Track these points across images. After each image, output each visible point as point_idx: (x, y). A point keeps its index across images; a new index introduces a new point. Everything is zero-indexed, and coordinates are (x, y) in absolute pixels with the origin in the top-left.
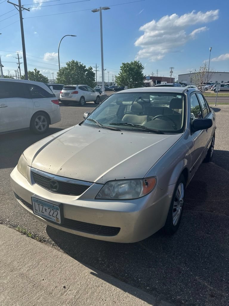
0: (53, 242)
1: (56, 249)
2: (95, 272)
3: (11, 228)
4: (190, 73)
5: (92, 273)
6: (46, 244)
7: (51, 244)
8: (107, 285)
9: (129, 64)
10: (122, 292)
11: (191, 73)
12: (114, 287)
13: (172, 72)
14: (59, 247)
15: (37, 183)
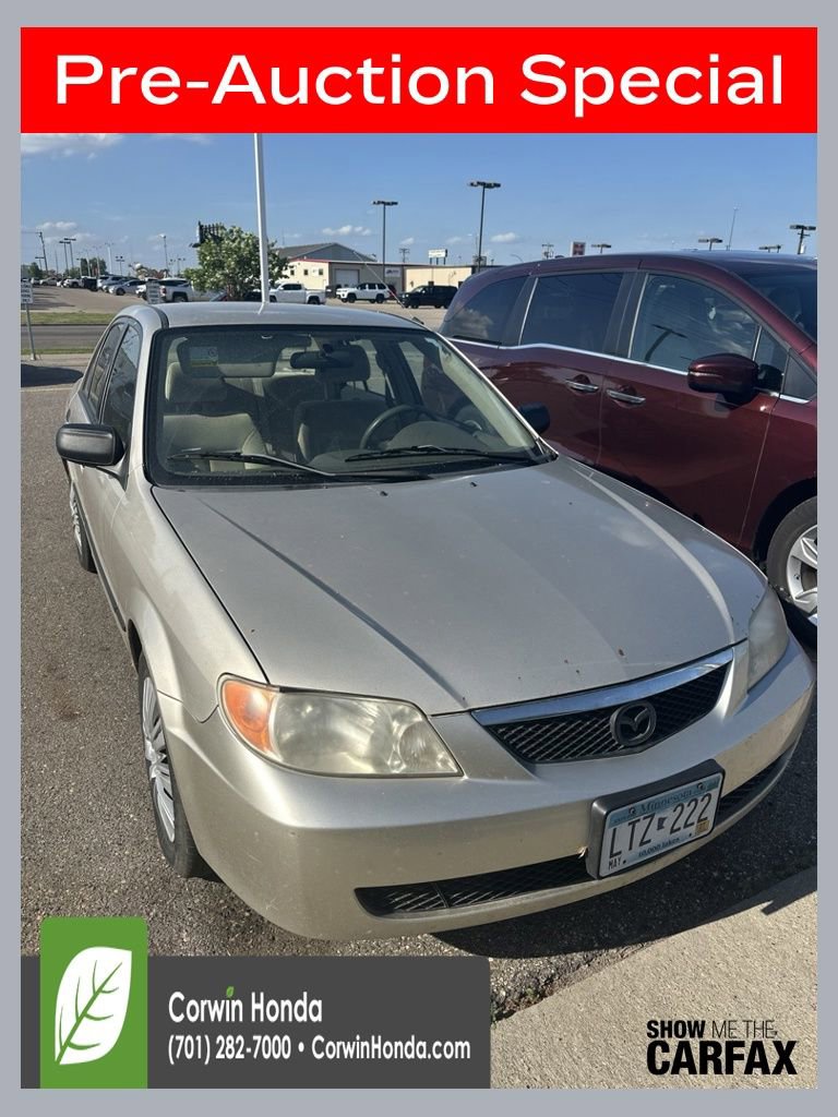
0: (578, 956)
5: (767, 911)
6: (566, 983)
14: (607, 949)
15: (542, 759)
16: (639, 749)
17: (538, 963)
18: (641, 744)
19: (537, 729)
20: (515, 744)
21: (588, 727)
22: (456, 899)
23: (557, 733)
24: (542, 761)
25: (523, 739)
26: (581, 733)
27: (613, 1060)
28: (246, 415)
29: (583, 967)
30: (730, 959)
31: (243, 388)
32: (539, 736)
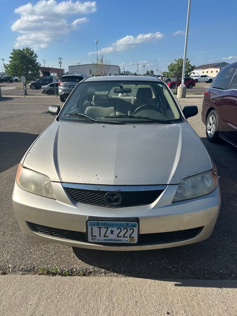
0: (103, 270)
1: (112, 276)
2: (178, 283)
3: (25, 274)
4: (78, 65)
5: (176, 285)
6: (95, 275)
7: (101, 273)
8: (202, 290)
9: (20, 51)
10: (219, 289)
11: (80, 64)
12: (209, 289)
13: (60, 63)
14: (114, 272)
15: (80, 201)
16: (114, 207)
17: (91, 267)
18: (115, 206)
19: (80, 192)
20: (73, 195)
21: (97, 196)
22: (39, 230)
23: (86, 195)
24: (80, 202)
25: (75, 194)
26: (94, 197)
27: (84, 299)
28: (113, 107)
29: (103, 274)
30: (147, 292)
31: (128, 101)
32: (80, 195)
